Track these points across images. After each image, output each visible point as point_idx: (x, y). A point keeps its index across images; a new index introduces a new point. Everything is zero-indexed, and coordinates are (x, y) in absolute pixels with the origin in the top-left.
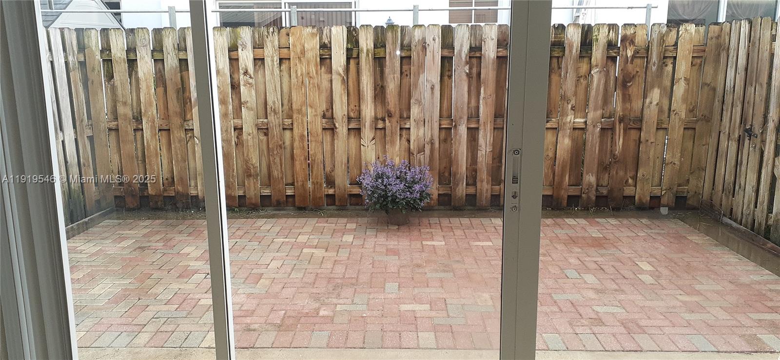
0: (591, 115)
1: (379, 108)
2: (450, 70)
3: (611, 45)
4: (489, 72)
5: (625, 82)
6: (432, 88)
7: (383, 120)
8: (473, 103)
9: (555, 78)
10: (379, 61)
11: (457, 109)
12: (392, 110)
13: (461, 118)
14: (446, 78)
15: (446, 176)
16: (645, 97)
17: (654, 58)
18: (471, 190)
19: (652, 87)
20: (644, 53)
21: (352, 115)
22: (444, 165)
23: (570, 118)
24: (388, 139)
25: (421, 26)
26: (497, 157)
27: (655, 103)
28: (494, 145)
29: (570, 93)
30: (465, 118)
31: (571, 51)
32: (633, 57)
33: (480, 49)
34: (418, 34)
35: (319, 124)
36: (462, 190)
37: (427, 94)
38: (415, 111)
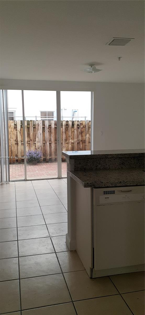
0: (75, 140)
1: (28, 139)
2: (45, 130)
3: (78, 125)
4: (53, 131)
5: (82, 133)
6: (41, 134)
7: (30, 141)
8: (50, 138)
9: (67, 132)
10: (28, 128)
11: (46, 139)
12: (32, 139)
13: (47, 141)
14: (44, 132)
15: (45, 154)
16: (86, 136)
17: (87, 128)
18: (50, 157)
19: (87, 134)
20: (85, 127)
21: (22, 140)
22: (44, 152)
23: (71, 141)
24: (31, 146)
25: (37, 120)
26: (56, 149)
27: (88, 137)
28: (55, 147)
29: (70, 135)
30: (48, 141)
31: (70, 126)
32: (83, 128)
33: (51, 126)
34: (37, 122)
35: (14, 142)
36: (48, 157)
37: (40, 135)
38: (37, 139)
